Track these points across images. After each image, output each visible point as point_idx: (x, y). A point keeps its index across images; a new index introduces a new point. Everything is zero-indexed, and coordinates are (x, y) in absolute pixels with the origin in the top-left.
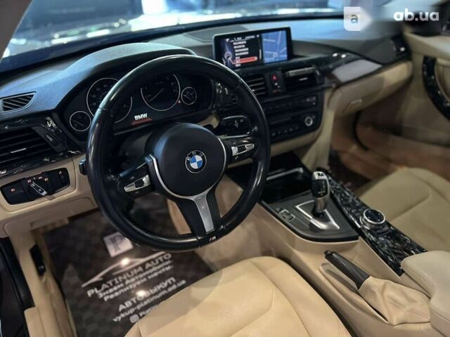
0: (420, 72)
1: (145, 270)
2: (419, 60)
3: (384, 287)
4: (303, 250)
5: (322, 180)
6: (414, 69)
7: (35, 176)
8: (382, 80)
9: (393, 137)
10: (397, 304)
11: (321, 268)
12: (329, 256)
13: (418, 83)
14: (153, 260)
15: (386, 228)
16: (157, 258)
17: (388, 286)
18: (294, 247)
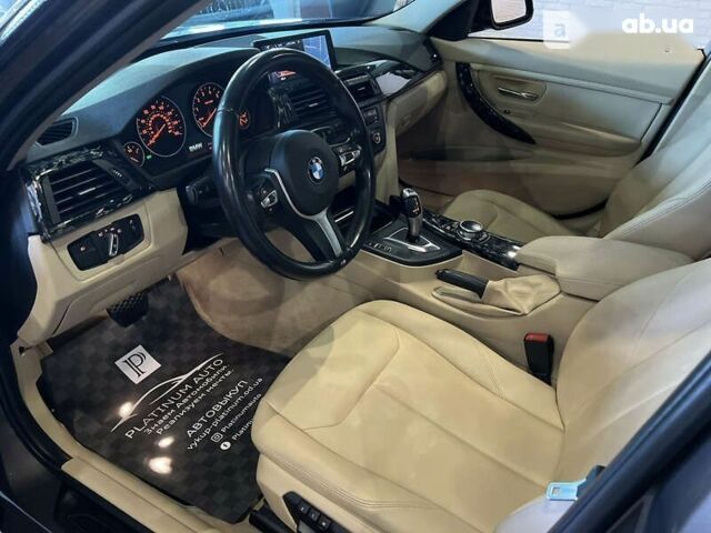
0: (455, 82)
1: (195, 386)
2: (452, 68)
3: (506, 285)
4: (411, 280)
5: (414, 196)
6: (448, 81)
7: (106, 227)
8: (425, 91)
9: (439, 163)
10: (522, 295)
11: (434, 293)
12: (442, 276)
13: (455, 95)
14: (201, 371)
15: (485, 236)
16: (204, 367)
17: (509, 283)
18: (399, 281)
